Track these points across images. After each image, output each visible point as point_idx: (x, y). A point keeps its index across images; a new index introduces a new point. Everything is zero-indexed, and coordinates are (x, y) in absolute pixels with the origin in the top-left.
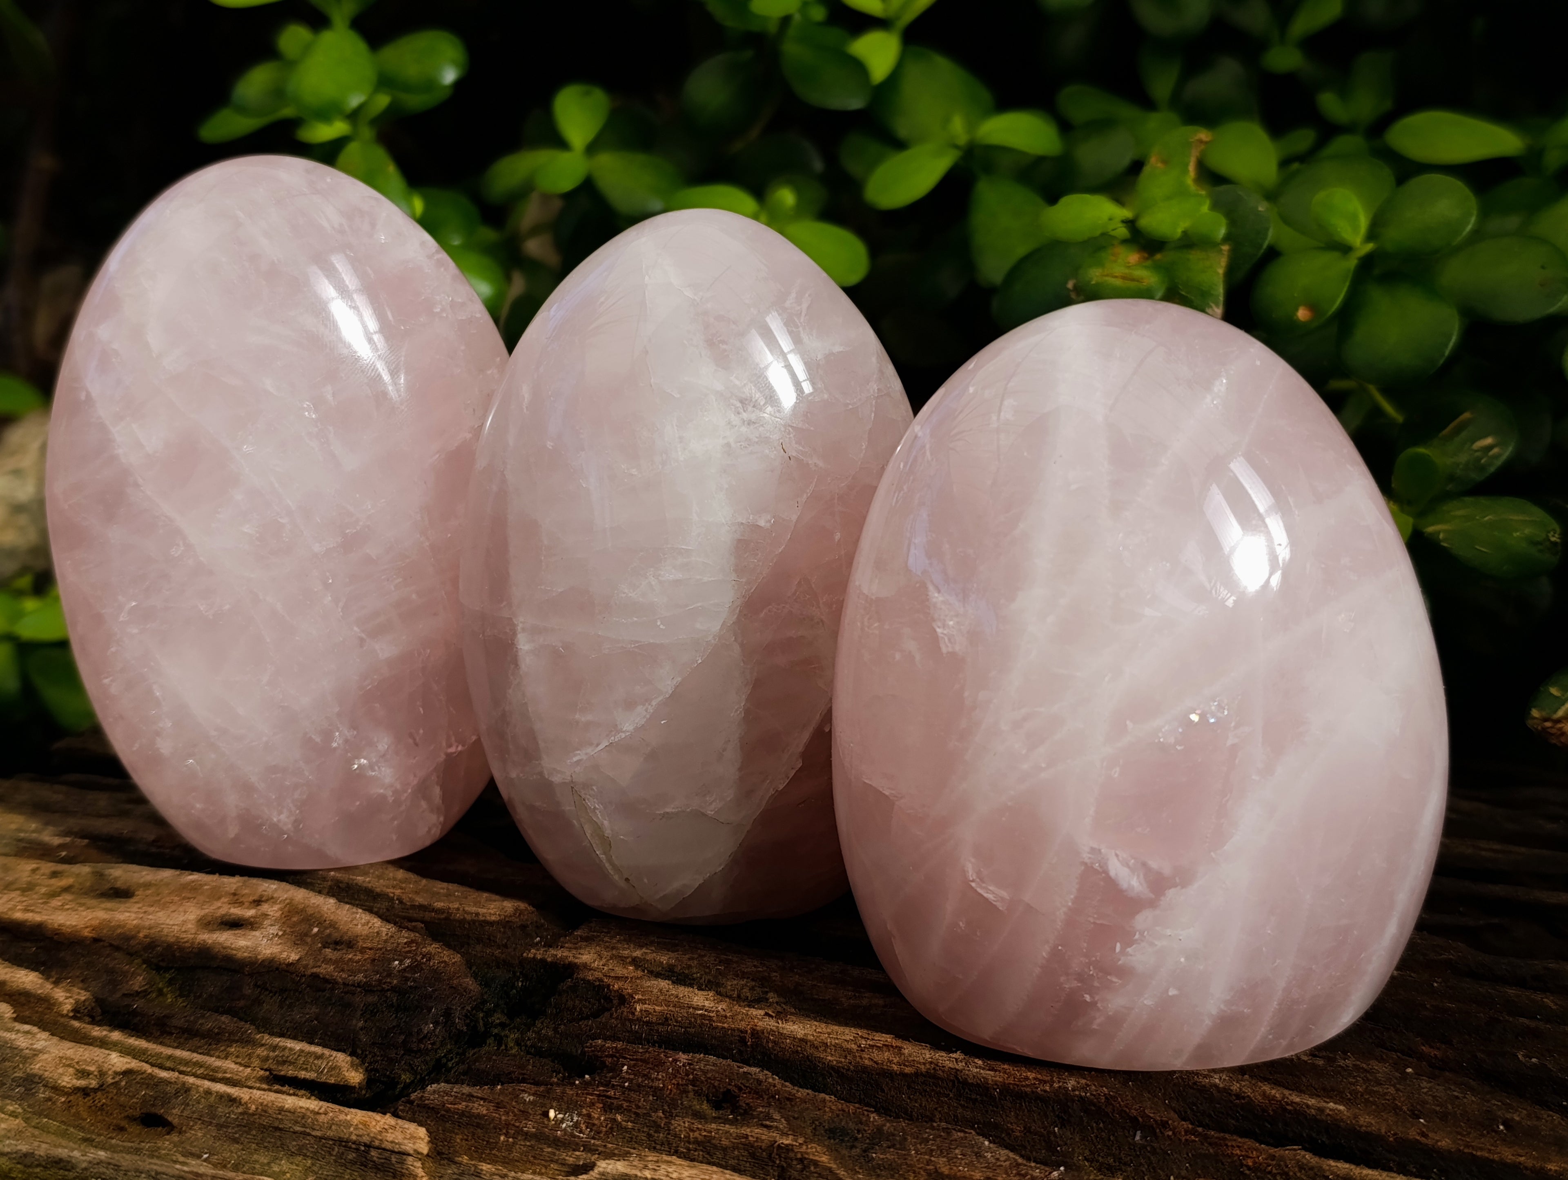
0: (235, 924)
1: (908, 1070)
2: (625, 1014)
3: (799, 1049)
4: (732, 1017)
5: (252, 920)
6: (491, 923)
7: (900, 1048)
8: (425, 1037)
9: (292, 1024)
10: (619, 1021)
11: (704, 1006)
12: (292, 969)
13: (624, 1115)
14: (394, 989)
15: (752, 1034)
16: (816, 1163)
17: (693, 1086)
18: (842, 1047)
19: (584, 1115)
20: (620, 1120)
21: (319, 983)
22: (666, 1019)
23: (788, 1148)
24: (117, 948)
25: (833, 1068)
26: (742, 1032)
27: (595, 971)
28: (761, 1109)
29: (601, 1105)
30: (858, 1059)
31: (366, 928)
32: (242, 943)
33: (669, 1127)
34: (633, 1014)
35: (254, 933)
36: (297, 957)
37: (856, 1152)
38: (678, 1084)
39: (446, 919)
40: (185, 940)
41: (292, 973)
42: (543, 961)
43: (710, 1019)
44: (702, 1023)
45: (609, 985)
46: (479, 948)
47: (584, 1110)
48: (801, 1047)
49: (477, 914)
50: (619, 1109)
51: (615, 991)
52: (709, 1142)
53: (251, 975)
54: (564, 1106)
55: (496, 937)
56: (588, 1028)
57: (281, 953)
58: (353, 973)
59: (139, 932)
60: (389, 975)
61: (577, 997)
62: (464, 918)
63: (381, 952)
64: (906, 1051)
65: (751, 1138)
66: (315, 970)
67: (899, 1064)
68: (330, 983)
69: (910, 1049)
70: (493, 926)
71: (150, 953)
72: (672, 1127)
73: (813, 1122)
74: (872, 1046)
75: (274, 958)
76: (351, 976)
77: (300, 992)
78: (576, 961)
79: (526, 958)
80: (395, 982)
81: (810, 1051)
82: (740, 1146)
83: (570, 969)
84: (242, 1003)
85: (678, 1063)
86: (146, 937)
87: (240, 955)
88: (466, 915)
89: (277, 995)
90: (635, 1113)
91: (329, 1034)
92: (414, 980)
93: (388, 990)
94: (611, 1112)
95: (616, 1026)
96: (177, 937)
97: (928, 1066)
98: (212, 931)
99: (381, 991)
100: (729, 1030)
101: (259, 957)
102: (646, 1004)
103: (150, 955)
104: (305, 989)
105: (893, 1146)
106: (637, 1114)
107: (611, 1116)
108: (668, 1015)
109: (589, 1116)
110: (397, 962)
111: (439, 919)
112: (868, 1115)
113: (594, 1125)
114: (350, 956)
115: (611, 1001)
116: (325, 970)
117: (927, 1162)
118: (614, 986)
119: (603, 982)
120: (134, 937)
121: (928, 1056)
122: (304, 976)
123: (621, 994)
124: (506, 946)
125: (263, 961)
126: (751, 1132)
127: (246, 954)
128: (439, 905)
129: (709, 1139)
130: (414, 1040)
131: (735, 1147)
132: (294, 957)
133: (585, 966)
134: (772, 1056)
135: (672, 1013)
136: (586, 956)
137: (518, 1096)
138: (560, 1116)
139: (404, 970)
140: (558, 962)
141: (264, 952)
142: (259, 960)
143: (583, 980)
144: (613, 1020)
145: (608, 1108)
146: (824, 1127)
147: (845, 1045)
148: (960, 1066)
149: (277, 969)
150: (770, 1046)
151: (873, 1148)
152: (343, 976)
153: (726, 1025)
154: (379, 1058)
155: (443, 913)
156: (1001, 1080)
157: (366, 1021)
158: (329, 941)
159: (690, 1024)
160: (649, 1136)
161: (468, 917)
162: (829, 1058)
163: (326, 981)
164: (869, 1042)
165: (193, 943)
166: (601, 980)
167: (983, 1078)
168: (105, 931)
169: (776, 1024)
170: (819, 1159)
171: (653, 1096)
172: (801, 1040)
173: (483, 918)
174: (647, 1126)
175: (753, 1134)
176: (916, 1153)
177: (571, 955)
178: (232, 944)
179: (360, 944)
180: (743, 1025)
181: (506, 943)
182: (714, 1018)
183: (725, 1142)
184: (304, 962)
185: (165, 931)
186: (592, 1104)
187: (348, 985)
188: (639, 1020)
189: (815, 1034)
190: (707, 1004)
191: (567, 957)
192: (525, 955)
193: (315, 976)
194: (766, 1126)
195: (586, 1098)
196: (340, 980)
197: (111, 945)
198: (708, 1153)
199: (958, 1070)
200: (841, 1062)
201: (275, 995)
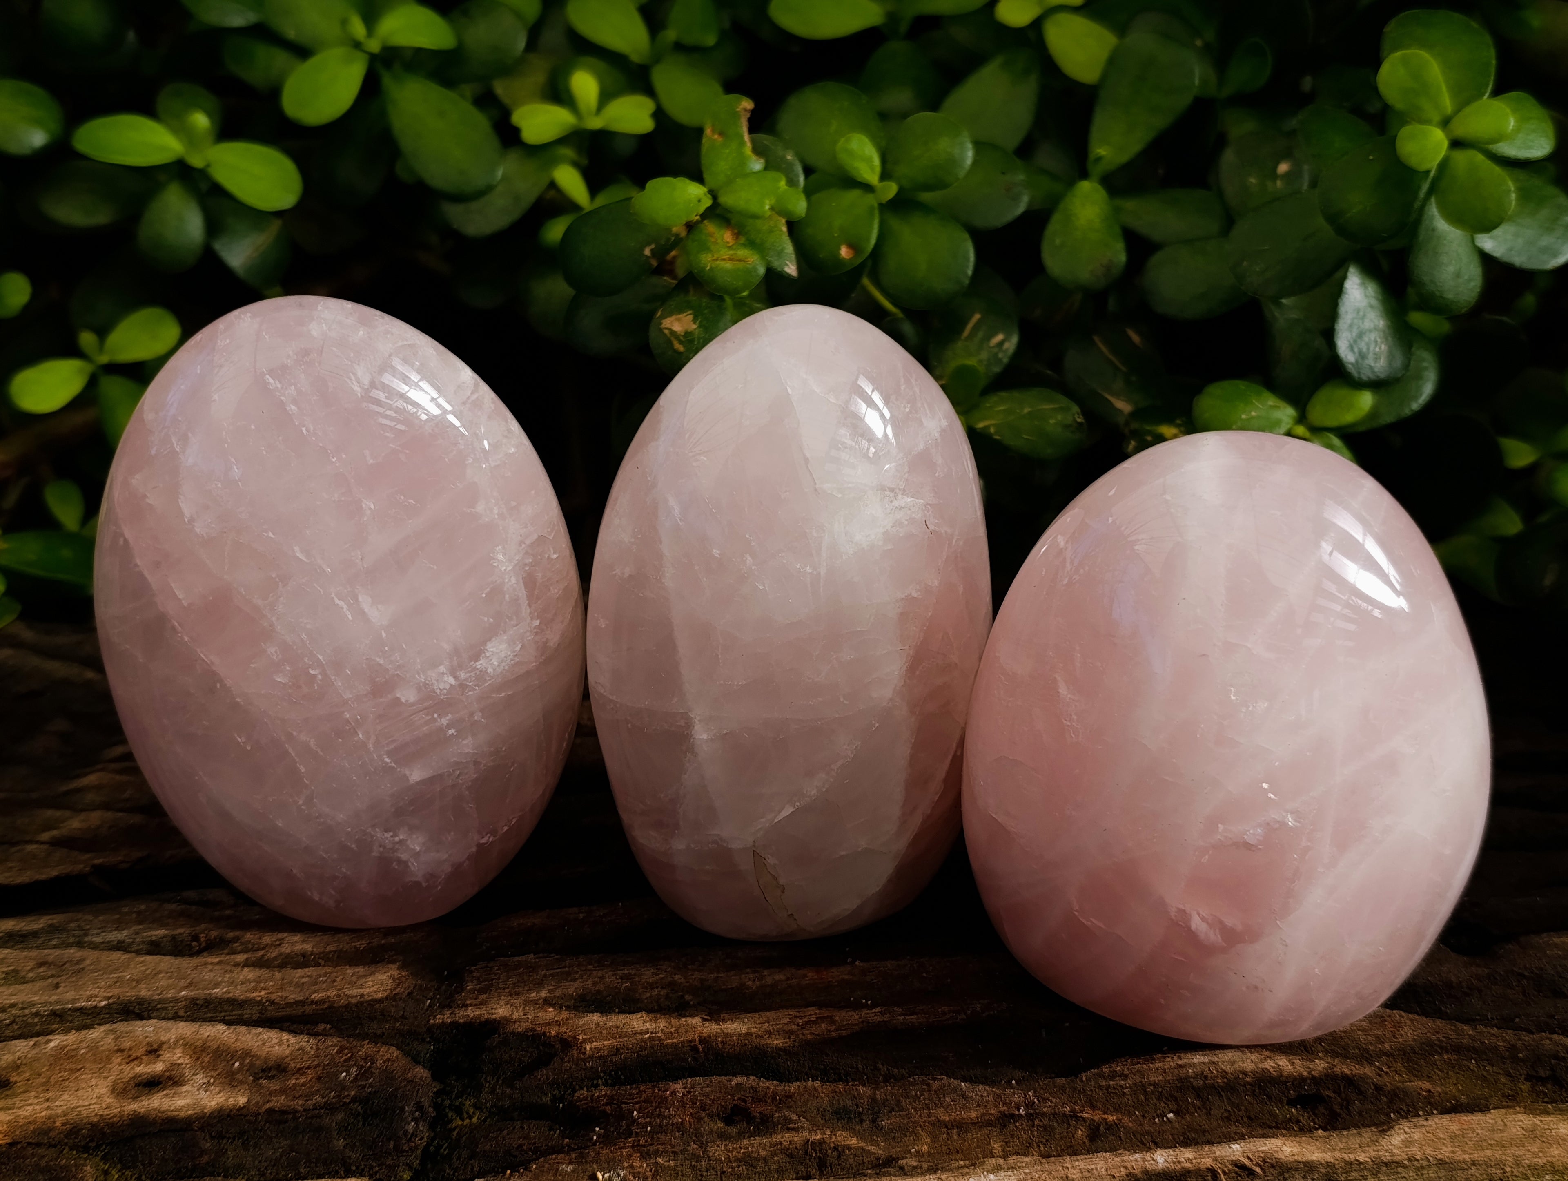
0: (152, 1084)
1: (844, 1033)
2: (576, 1055)
3: (747, 1042)
4: (677, 1031)
5: (167, 1074)
6: (380, 1000)
7: (831, 1017)
8: (412, 1136)
9: (268, 1162)
10: (571, 1063)
11: (648, 1029)
12: (244, 1111)
13: (664, 1157)
14: (354, 1100)
15: (700, 1041)
16: (849, 1148)
17: (704, 1110)
18: (784, 1031)
19: (627, 1167)
20: (662, 1162)
21: (278, 1117)
22: (618, 1050)
23: (822, 1142)
24: (38, 1145)
25: (780, 1049)
26: (691, 1042)
27: (520, 1022)
28: (777, 1115)
29: (639, 1155)
30: (801, 1036)
31: (284, 1047)
32: (180, 1102)
33: (708, 1155)
34: (584, 1053)
35: (185, 1088)
36: (246, 1100)
37: (867, 1124)
38: (691, 1113)
39: (330, 1007)
40: (111, 1115)
41: (245, 1116)
42: (455, 1024)
43: (659, 1039)
44: (653, 1045)
45: (544, 1034)
46: (375, 1025)
47: (625, 1163)
48: (747, 1040)
49: (362, 996)
50: (657, 1153)
51: (554, 1037)
52: (749, 1156)
53: (202, 1129)
54: (606, 1165)
55: (391, 1012)
56: (545, 1077)
57: (227, 1100)
58: (308, 1096)
59: (54, 1122)
60: (344, 1088)
61: (511, 1049)
62: (350, 1003)
63: (321, 1068)
64: (837, 1018)
65: (785, 1143)
66: (268, 1106)
67: (837, 1030)
68: (289, 1113)
69: (839, 1016)
70: (383, 1003)
71: (75, 1138)
72: (711, 1154)
73: (819, 1110)
74: (807, 1023)
75: (222, 1108)
76: (307, 1100)
77: (260, 1131)
78: (494, 1016)
79: (434, 1025)
80: (353, 1093)
81: (756, 1041)
82: (777, 1151)
83: (492, 1026)
84: (205, 1159)
85: (678, 1094)
86: (64, 1124)
87: (182, 1114)
88: (350, 999)
89: (236, 1139)
90: (673, 1152)
91: (314, 1160)
92: (371, 1086)
93: (350, 1103)
94: (650, 1158)
95: (571, 1068)
96: (101, 1116)
97: (861, 1025)
98: (135, 1098)
99: (343, 1106)
100: (679, 1043)
101: (206, 1111)
102: (593, 1042)
103: (76, 1140)
104: (265, 1125)
105: (892, 1110)
106: (675, 1153)
107: (652, 1161)
108: (619, 1046)
109: (631, 1166)
110: (344, 1074)
111: (322, 1009)
112: (857, 1089)
113: (639, 1173)
114: (294, 1081)
115: (553, 1046)
116: (279, 1102)
117: (928, 1116)
118: (550, 1032)
119: (536, 1031)
120: (50, 1129)
121: (857, 1017)
122: (259, 1114)
123: (561, 1039)
124: (403, 1017)
125: (212, 1113)
126: (782, 1138)
127: (190, 1112)
128: (316, 996)
129: (748, 1155)
130: (404, 1142)
131: (773, 1154)
132: (242, 1100)
133: (506, 1020)
134: (725, 1054)
135: (622, 1044)
136: (501, 1010)
137: (558, 1169)
138: (607, 1175)
139: (356, 1079)
140: (473, 1021)
141: (209, 1104)
142: (206, 1113)
143: (513, 1033)
144: (566, 1064)
145: (645, 1156)
146: (828, 1111)
147: (786, 1028)
148: (886, 1017)
149: (229, 1115)
150: (720, 1047)
151: (878, 1117)
152: (300, 1103)
153: (675, 1040)
154: (377, 1169)
155: (324, 1002)
156: (925, 1020)
157: (345, 1139)
158: (256, 1071)
159: (641, 1048)
160: (693, 1167)
161: (353, 1001)
162: (775, 1042)
163: (283, 1112)
164: (804, 1020)
165: (122, 1117)
166: (533, 1030)
167: (910, 1022)
168: (17, 1133)
169: (719, 1027)
170: (850, 1143)
171: (679, 1132)
172: (747, 1034)
173: (370, 998)
174: (688, 1160)
175: (785, 1139)
176: (916, 1110)
177: (485, 1012)
178: (170, 1106)
179: (292, 1065)
180: (689, 1036)
181: (403, 1014)
182: (663, 1037)
183: (763, 1153)
184: (254, 1102)
185: (85, 1113)
186: (630, 1156)
187: (309, 1110)
188: (591, 1057)
189: (757, 1026)
190: (648, 1025)
191: (481, 1014)
192: (432, 1021)
193: (271, 1111)
194: (793, 1129)
195: (621, 1152)
196: (300, 1108)
197: (29, 1144)
198: (752, 1166)
199: (886, 1022)
200: (786, 1043)
201: (234, 1140)
